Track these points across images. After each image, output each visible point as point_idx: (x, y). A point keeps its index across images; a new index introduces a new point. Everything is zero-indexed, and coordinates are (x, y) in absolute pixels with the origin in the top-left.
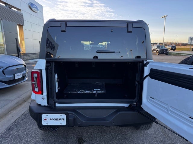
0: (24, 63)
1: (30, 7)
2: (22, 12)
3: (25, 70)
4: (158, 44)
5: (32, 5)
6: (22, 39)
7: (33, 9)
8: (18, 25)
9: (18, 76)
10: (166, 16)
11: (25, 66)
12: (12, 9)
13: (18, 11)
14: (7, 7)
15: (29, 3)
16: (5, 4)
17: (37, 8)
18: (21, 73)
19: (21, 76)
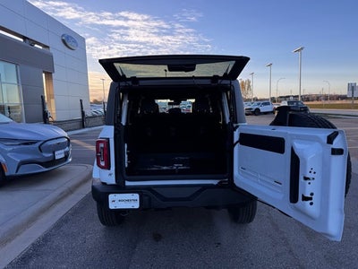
0: (66, 134)
1: (64, 41)
2: (51, 51)
3: (69, 146)
4: (291, 98)
5: (68, 37)
6: (51, 96)
7: (69, 44)
8: (44, 72)
9: (59, 155)
10: (302, 49)
11: (69, 140)
12: (36, 45)
13: (45, 49)
14: (27, 44)
15: (63, 36)
16: (24, 38)
17: (75, 42)
18: (63, 151)
19: (63, 156)
